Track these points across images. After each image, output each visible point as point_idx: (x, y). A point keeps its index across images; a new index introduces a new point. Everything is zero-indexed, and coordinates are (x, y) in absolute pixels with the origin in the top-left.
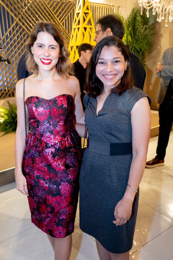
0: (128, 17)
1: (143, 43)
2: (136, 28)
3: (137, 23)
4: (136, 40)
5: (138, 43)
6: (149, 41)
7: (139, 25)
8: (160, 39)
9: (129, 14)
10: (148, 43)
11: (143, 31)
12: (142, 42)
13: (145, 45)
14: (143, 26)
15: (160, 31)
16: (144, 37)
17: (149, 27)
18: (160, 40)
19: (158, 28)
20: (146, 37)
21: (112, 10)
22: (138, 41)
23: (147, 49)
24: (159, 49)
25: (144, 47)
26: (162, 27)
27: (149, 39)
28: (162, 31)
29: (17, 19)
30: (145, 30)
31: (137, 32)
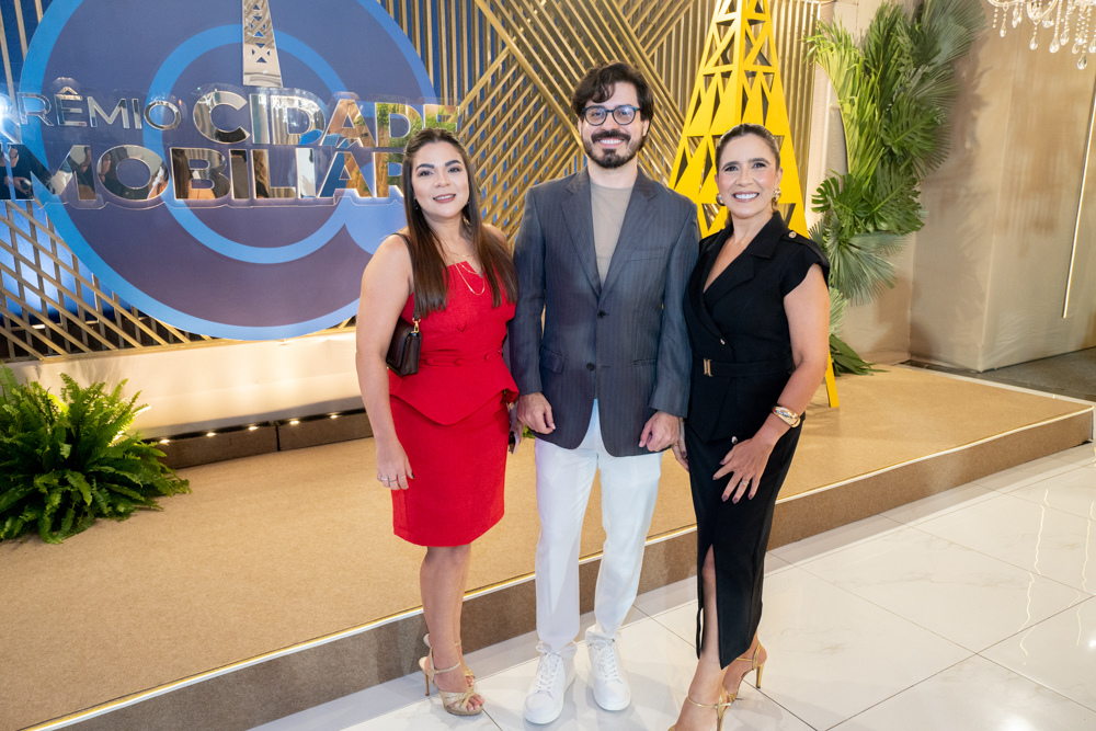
0: (864, 34)
1: (912, 129)
2: (891, 73)
3: (895, 56)
4: (889, 115)
5: (895, 129)
6: (933, 122)
7: (902, 65)
8: (975, 113)
9: (866, 26)
10: (929, 127)
11: (914, 83)
12: (907, 124)
13: (920, 134)
14: (917, 66)
15: (976, 86)
16: (917, 108)
17: (935, 70)
18: (974, 119)
19: (964, 74)
20: (924, 108)
22: (897, 121)
23: (926, 148)
24: (971, 151)
25: (918, 142)
26: (985, 71)
27: (936, 113)
28: (984, 87)
29: (511, 42)
30: (923, 80)
31: (894, 88)
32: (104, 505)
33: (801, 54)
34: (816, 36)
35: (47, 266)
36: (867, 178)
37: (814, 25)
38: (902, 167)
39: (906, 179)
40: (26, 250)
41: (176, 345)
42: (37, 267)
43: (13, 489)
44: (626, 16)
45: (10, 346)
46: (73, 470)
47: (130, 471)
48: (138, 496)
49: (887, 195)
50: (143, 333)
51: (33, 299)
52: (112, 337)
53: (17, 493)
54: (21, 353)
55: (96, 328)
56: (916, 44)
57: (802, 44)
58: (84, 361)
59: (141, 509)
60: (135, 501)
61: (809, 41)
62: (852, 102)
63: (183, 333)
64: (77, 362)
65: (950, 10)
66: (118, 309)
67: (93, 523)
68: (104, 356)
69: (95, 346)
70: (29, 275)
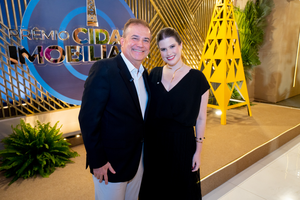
1: (257, 36)
3: (252, 15)
6: (262, 34)
8: (272, 31)
9: (244, 7)
10: (261, 35)
12: (255, 35)
13: (259, 37)
15: (272, 24)
16: (258, 30)
17: (262, 19)
18: (272, 33)
19: (269, 20)
20: (259, 30)
22: (253, 33)
24: (271, 42)
25: (258, 40)
26: (275, 19)
27: (262, 31)
28: (274, 24)
29: (159, 11)
30: (259, 22)
31: (252, 24)
32: (59, 163)
35: (27, 84)
36: (247, 50)
38: (254, 47)
39: (255, 50)
40: (21, 80)
41: (66, 108)
42: (24, 85)
43: (28, 160)
44: (188, 3)
45: (16, 112)
46: (46, 152)
47: (63, 151)
48: (66, 159)
49: (251, 55)
50: (56, 105)
51: (23, 95)
52: (47, 106)
53: (29, 161)
54: (20, 114)
55: (42, 104)
56: (258, 12)
58: (39, 115)
59: (67, 163)
60: (65, 160)
62: (243, 28)
63: (68, 104)
64: (37, 116)
65: (265, 2)
66: (48, 97)
67: (55, 169)
68: (45, 113)
69: (42, 110)
70: (22, 88)
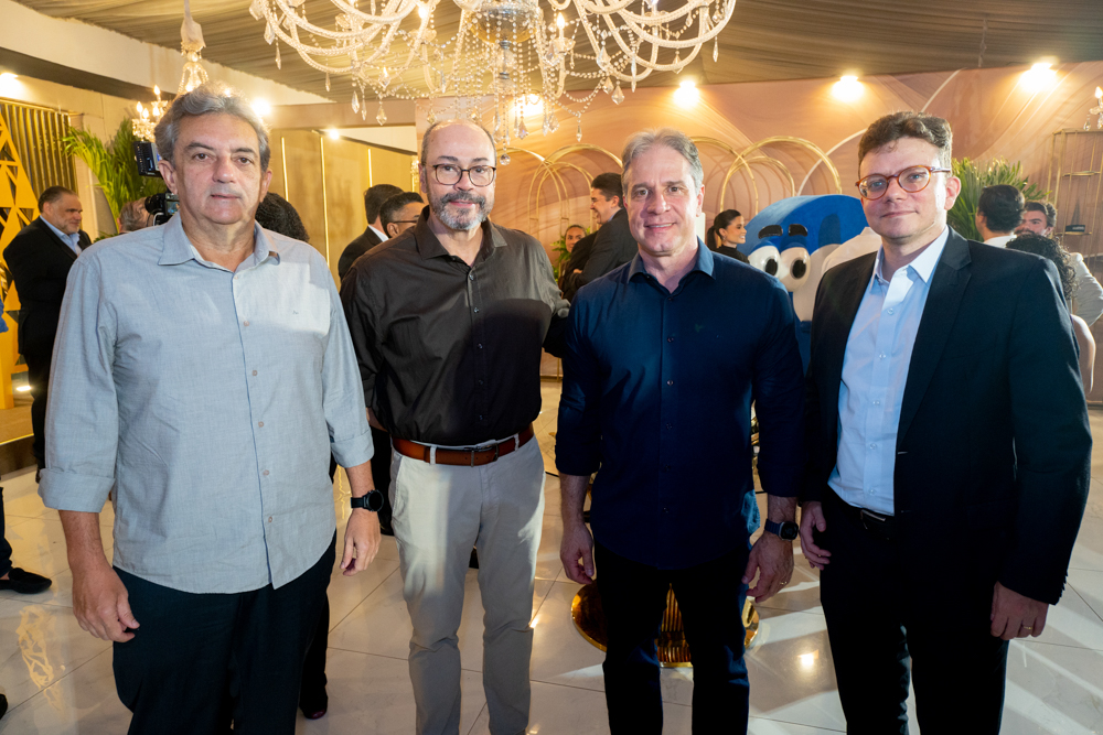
0: (113, 139)
21: (63, 120)
33: (60, 149)
34: (71, 138)
37: (66, 130)
57: (59, 143)
61: (64, 140)
62: (109, 185)
